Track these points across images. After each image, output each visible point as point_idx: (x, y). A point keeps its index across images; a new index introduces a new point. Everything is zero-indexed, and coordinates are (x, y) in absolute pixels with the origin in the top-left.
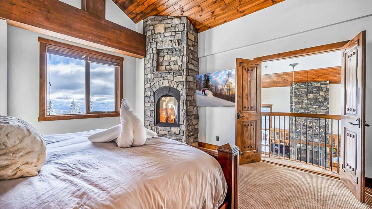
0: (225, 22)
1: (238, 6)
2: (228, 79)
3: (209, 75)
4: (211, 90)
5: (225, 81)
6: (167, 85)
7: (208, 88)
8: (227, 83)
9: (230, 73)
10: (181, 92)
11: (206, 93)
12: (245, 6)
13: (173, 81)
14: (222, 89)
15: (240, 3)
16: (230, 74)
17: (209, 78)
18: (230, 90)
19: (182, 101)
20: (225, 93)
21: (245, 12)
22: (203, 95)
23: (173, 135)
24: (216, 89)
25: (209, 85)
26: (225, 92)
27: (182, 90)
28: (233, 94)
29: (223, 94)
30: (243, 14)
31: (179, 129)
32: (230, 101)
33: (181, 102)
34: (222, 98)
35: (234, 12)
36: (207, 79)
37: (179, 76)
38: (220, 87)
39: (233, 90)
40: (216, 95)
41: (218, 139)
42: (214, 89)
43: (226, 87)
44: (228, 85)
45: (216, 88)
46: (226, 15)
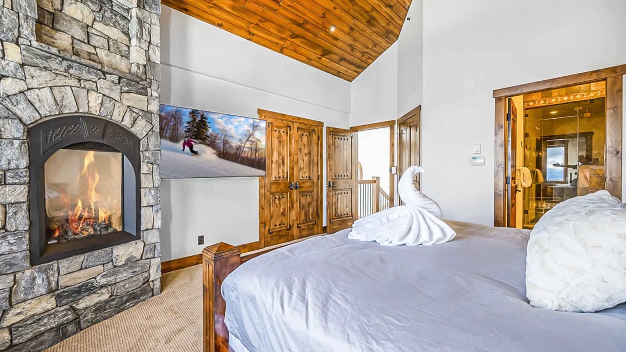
0: (220, 26)
1: (253, 24)
2: (253, 133)
3: (205, 114)
4: (212, 145)
5: (246, 135)
6: (95, 110)
7: (202, 139)
8: (250, 139)
9: (257, 124)
10: (145, 140)
11: (194, 149)
12: (261, 31)
13: (118, 105)
14: (240, 147)
15: (259, 23)
16: (257, 126)
17: (207, 121)
18: (256, 151)
19: (150, 166)
20: (246, 155)
21: (253, 37)
22: (187, 154)
23: (121, 269)
24: (224, 146)
25: (207, 136)
26: (247, 152)
27: (147, 135)
28: (262, 158)
29: (243, 155)
30: (249, 37)
31: (144, 244)
32: (256, 168)
33: (144, 168)
34: (239, 163)
35: (243, 25)
36: (200, 121)
37: (138, 93)
38: (235, 143)
39: (263, 151)
40: (224, 155)
41: (201, 240)
42: (221, 145)
43: (248, 145)
44: (252, 142)
45: (225, 142)
46: (231, 19)
